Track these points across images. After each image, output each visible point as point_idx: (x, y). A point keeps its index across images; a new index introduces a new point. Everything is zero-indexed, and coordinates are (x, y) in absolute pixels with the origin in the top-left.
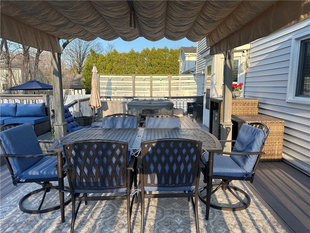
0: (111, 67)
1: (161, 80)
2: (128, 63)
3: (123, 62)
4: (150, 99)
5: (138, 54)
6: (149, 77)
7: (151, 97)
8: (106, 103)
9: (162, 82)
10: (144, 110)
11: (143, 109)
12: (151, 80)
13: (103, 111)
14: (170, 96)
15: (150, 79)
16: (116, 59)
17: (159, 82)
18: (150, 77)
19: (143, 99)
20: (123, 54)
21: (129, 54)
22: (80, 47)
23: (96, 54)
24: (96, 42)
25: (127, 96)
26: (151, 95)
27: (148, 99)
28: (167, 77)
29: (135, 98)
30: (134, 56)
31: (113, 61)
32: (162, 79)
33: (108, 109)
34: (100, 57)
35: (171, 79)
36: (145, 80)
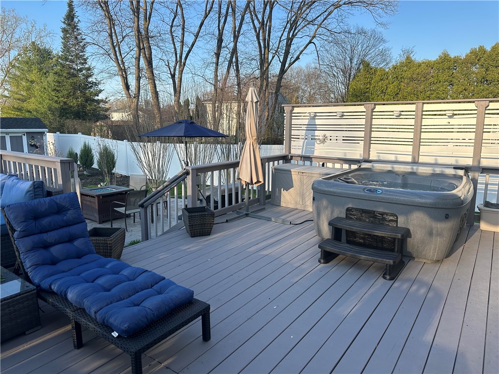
0: (396, 89)
1: (450, 117)
2: (432, 79)
3: (423, 79)
4: (408, 169)
5: (456, 60)
6: (413, 107)
7: (415, 162)
8: (289, 173)
9: (455, 121)
10: (353, 208)
11: (350, 206)
12: (420, 116)
13: (282, 189)
14: (476, 164)
15: (414, 113)
16: (408, 74)
17: (443, 121)
18: (417, 108)
19: (388, 167)
20: (423, 63)
21: (436, 62)
22: (351, 60)
23: (371, 69)
24: (381, 48)
25: (349, 157)
26: (414, 158)
27: (402, 170)
28: (472, 106)
29: (365, 165)
30: (446, 64)
31: (402, 78)
32: (455, 112)
33: (293, 187)
34: (378, 73)
35: (487, 112)
36: (401, 117)
